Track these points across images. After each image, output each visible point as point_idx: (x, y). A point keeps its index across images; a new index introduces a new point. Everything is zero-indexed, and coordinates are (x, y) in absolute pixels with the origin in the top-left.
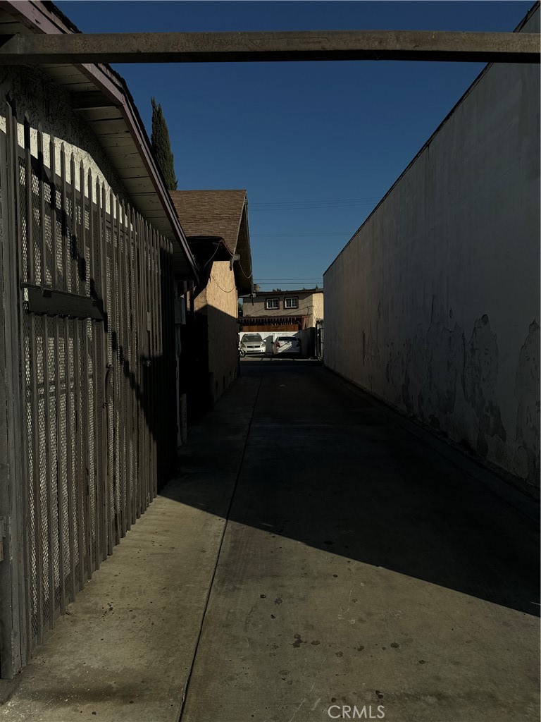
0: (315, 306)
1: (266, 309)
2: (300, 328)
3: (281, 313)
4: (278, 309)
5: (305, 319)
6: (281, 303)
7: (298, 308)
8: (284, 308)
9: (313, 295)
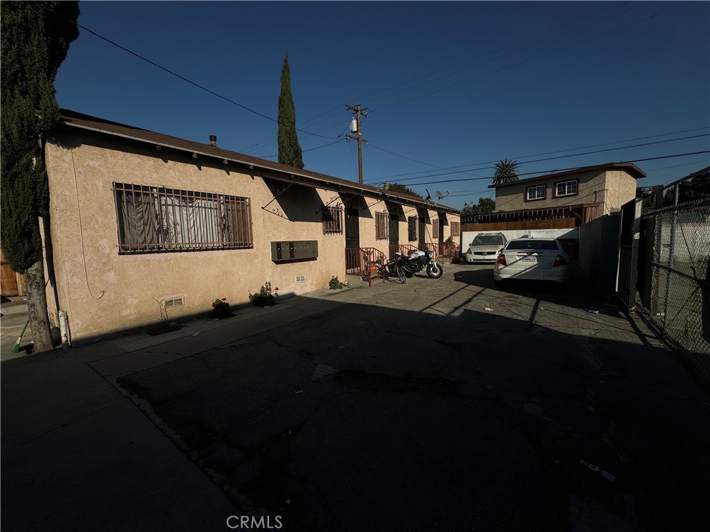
0: (611, 189)
1: (526, 201)
2: (578, 223)
3: (549, 203)
4: (545, 199)
5: (589, 210)
6: (549, 191)
7: (577, 195)
8: (554, 197)
9: (608, 173)
